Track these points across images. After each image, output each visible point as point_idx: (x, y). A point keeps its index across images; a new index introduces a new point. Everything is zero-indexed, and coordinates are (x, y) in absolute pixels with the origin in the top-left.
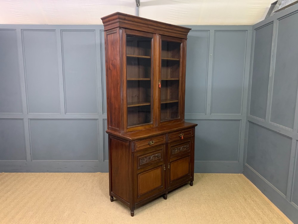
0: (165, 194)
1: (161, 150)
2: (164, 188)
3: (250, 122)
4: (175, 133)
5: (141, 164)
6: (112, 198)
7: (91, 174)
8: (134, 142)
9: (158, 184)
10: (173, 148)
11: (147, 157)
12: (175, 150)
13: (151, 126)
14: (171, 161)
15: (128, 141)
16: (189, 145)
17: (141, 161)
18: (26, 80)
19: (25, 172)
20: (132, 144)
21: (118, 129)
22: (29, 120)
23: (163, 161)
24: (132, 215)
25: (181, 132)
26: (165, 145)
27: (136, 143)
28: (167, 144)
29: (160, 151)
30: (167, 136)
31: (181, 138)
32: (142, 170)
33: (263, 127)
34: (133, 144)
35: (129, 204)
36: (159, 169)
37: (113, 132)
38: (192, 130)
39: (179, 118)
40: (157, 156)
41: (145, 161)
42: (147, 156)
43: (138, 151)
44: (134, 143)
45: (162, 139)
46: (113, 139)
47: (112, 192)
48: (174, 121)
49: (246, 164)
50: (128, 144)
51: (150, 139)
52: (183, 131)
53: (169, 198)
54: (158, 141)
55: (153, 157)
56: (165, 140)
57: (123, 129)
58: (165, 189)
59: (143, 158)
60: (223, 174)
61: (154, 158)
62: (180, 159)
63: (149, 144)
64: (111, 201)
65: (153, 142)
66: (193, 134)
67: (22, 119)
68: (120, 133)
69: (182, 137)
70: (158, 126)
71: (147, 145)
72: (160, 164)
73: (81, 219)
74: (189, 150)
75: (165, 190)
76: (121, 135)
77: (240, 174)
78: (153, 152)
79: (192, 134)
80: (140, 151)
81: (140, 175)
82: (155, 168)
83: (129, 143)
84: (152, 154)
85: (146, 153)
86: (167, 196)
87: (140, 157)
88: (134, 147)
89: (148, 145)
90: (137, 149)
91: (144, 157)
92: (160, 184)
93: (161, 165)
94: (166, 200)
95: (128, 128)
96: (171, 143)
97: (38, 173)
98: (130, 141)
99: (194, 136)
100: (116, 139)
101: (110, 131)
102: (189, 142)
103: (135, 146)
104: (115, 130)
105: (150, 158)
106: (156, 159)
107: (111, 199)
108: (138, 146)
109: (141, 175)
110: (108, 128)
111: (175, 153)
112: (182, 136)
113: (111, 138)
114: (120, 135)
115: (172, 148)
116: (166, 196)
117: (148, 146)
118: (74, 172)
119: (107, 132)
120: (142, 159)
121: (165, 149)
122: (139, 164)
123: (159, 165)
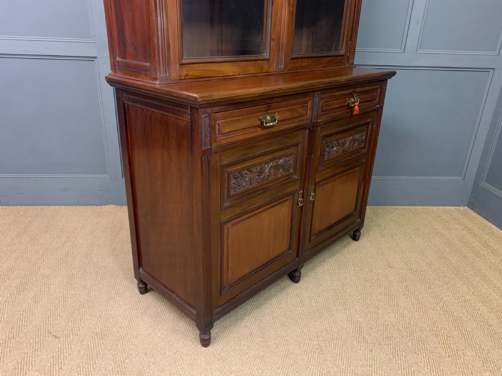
0: (297, 269)
1: (296, 145)
2: (295, 254)
4: (338, 93)
5: (232, 193)
6: (141, 286)
7: (90, 209)
8: (209, 110)
9: (281, 245)
10: (329, 139)
11: (254, 170)
12: (333, 147)
13: (262, 68)
14: (318, 180)
15: (185, 107)
16: (367, 133)
17: (233, 181)
20: (204, 119)
21: (148, 64)
23: (297, 180)
24: (206, 343)
25: (354, 92)
26: (308, 130)
27: (218, 115)
28: (312, 129)
29: (293, 150)
30: (316, 100)
31: (352, 112)
32: (238, 211)
34: (207, 120)
35: (194, 312)
36: (287, 203)
37: (132, 80)
38: (379, 90)
39: (342, 52)
40: (283, 166)
41: (245, 183)
42: (255, 165)
43: (224, 149)
44: (210, 115)
45: (301, 110)
46: (131, 103)
47: (141, 270)
48: (329, 58)
49: (484, 184)
50: (185, 118)
51: (264, 107)
52: (358, 90)
53: (306, 279)
54: (288, 115)
55: (272, 167)
56: (309, 113)
57: (167, 63)
58: (298, 256)
59: (240, 171)
60: (422, 207)
61: (273, 171)
62: (340, 173)
63: (261, 126)
64: (142, 293)
65: (273, 120)
66: (379, 101)
68: (155, 79)
69: (357, 108)
70: (285, 68)
71: (255, 127)
72: (289, 190)
73: (38, 361)
74: (364, 147)
75: (297, 259)
76: (157, 86)
78: (272, 152)
79: (377, 100)
80: (233, 146)
81: (229, 225)
82: (276, 201)
83: (192, 114)
84: (266, 158)
85: (250, 155)
86: (300, 273)
87: (230, 169)
88: (210, 133)
89: (258, 126)
90: (223, 140)
91: (243, 169)
92: (285, 246)
93: (292, 194)
94: (297, 284)
95: (184, 61)
96: (325, 124)
98: (195, 107)
99: (381, 108)
100: (141, 103)
101: (120, 76)
102: (367, 124)
103: (212, 127)
104: (138, 71)
105: (261, 172)
106: (280, 176)
107: (140, 288)
108: (227, 130)
109: (232, 226)
110: (114, 66)
111: (330, 157)
112: (356, 103)
113: (126, 103)
114: (157, 84)
115: (324, 142)
116: (297, 274)
117: (260, 132)
118: (46, 205)
119: (110, 81)
120: (237, 174)
121: (306, 145)
122: (226, 191)
123: (286, 192)
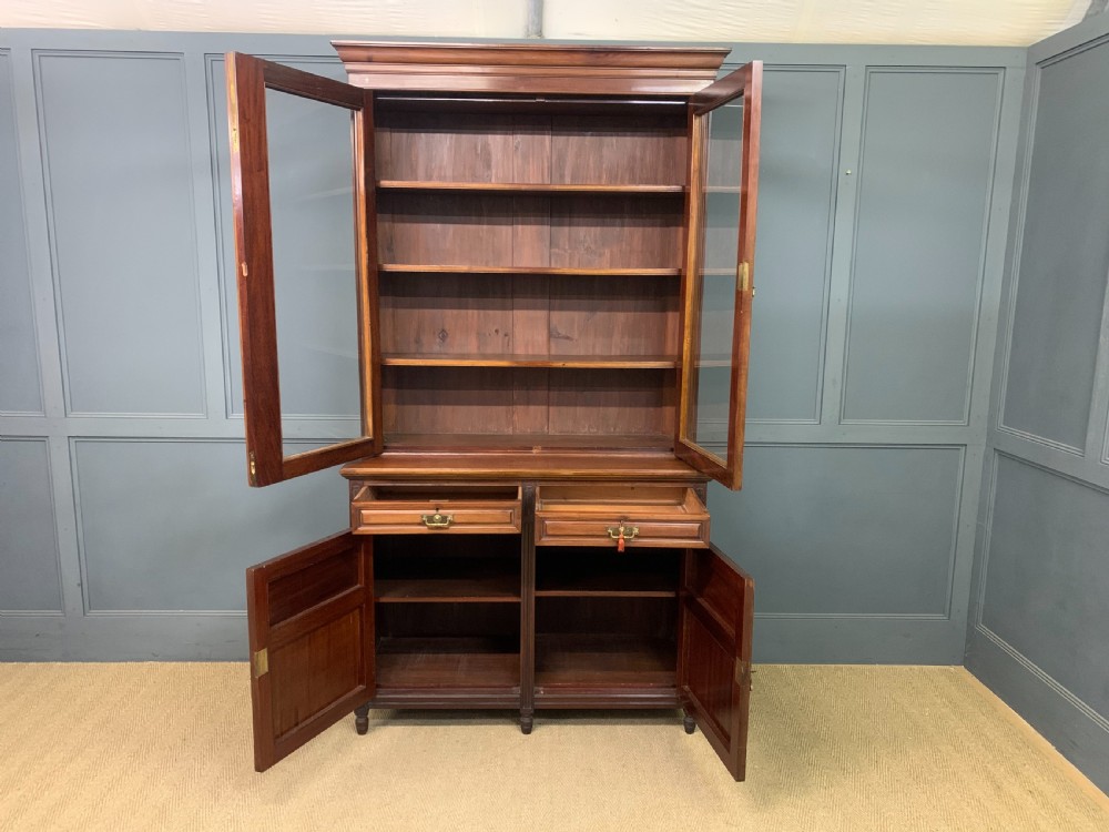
3: (1002, 454)
18: (56, 271)
19: (56, 661)
22: (72, 441)
33: (1074, 480)
49: (983, 629)
67: (43, 439)
77: (952, 668)
97: (114, 665)
